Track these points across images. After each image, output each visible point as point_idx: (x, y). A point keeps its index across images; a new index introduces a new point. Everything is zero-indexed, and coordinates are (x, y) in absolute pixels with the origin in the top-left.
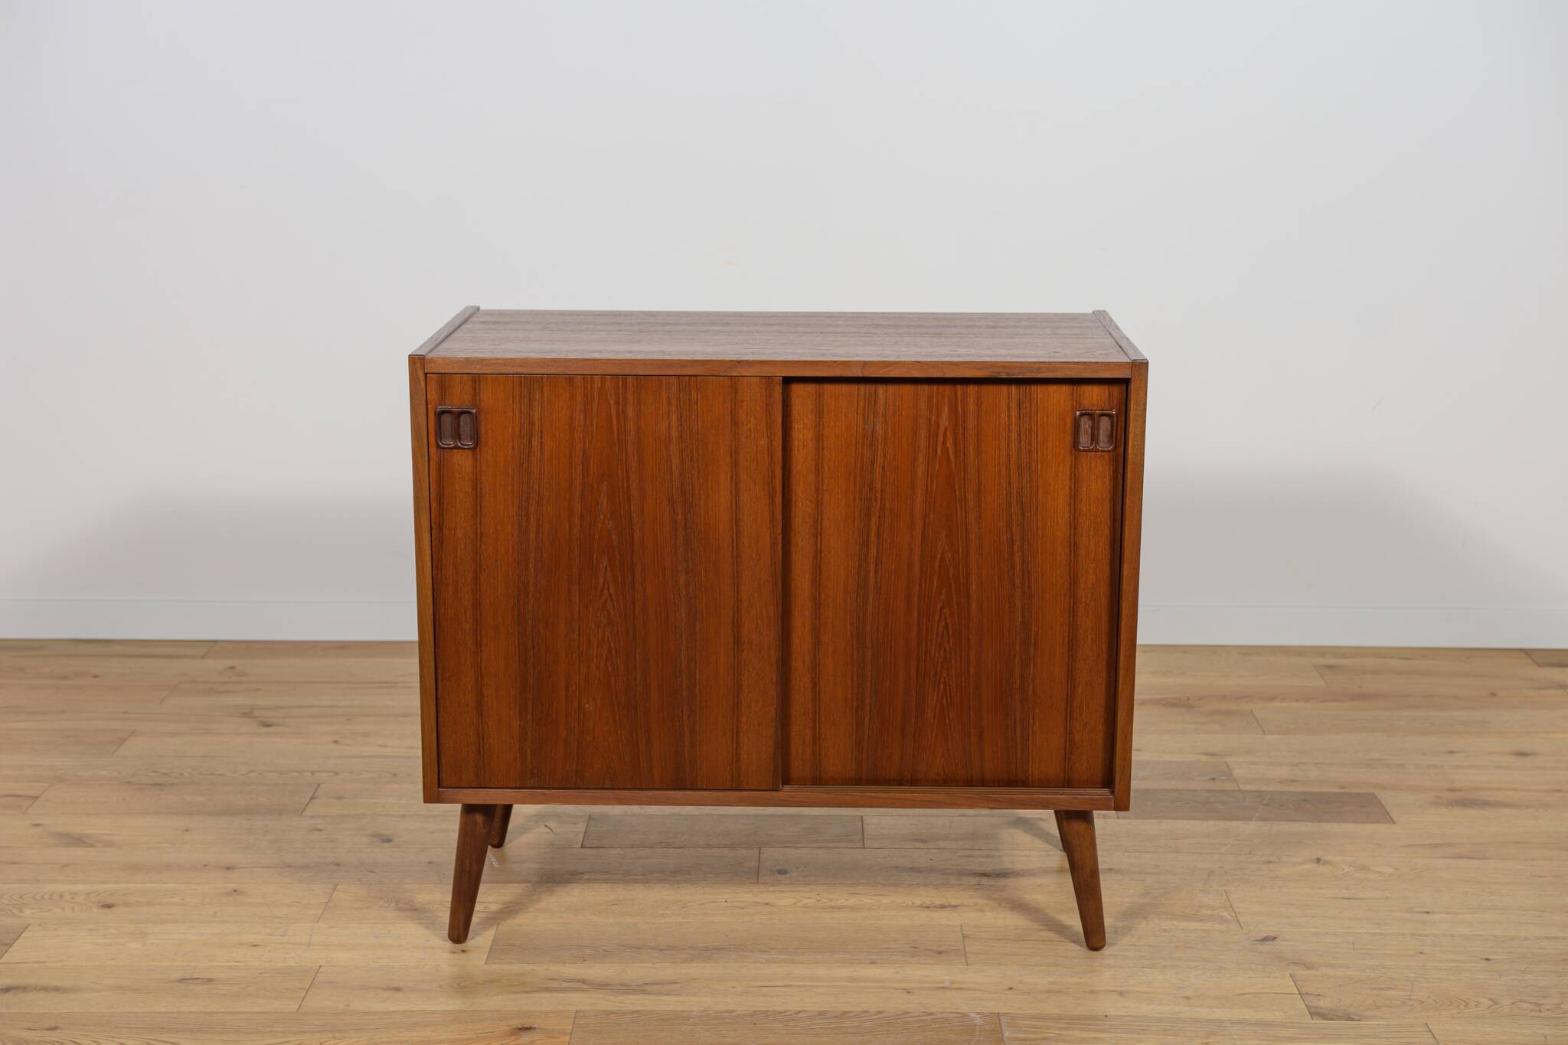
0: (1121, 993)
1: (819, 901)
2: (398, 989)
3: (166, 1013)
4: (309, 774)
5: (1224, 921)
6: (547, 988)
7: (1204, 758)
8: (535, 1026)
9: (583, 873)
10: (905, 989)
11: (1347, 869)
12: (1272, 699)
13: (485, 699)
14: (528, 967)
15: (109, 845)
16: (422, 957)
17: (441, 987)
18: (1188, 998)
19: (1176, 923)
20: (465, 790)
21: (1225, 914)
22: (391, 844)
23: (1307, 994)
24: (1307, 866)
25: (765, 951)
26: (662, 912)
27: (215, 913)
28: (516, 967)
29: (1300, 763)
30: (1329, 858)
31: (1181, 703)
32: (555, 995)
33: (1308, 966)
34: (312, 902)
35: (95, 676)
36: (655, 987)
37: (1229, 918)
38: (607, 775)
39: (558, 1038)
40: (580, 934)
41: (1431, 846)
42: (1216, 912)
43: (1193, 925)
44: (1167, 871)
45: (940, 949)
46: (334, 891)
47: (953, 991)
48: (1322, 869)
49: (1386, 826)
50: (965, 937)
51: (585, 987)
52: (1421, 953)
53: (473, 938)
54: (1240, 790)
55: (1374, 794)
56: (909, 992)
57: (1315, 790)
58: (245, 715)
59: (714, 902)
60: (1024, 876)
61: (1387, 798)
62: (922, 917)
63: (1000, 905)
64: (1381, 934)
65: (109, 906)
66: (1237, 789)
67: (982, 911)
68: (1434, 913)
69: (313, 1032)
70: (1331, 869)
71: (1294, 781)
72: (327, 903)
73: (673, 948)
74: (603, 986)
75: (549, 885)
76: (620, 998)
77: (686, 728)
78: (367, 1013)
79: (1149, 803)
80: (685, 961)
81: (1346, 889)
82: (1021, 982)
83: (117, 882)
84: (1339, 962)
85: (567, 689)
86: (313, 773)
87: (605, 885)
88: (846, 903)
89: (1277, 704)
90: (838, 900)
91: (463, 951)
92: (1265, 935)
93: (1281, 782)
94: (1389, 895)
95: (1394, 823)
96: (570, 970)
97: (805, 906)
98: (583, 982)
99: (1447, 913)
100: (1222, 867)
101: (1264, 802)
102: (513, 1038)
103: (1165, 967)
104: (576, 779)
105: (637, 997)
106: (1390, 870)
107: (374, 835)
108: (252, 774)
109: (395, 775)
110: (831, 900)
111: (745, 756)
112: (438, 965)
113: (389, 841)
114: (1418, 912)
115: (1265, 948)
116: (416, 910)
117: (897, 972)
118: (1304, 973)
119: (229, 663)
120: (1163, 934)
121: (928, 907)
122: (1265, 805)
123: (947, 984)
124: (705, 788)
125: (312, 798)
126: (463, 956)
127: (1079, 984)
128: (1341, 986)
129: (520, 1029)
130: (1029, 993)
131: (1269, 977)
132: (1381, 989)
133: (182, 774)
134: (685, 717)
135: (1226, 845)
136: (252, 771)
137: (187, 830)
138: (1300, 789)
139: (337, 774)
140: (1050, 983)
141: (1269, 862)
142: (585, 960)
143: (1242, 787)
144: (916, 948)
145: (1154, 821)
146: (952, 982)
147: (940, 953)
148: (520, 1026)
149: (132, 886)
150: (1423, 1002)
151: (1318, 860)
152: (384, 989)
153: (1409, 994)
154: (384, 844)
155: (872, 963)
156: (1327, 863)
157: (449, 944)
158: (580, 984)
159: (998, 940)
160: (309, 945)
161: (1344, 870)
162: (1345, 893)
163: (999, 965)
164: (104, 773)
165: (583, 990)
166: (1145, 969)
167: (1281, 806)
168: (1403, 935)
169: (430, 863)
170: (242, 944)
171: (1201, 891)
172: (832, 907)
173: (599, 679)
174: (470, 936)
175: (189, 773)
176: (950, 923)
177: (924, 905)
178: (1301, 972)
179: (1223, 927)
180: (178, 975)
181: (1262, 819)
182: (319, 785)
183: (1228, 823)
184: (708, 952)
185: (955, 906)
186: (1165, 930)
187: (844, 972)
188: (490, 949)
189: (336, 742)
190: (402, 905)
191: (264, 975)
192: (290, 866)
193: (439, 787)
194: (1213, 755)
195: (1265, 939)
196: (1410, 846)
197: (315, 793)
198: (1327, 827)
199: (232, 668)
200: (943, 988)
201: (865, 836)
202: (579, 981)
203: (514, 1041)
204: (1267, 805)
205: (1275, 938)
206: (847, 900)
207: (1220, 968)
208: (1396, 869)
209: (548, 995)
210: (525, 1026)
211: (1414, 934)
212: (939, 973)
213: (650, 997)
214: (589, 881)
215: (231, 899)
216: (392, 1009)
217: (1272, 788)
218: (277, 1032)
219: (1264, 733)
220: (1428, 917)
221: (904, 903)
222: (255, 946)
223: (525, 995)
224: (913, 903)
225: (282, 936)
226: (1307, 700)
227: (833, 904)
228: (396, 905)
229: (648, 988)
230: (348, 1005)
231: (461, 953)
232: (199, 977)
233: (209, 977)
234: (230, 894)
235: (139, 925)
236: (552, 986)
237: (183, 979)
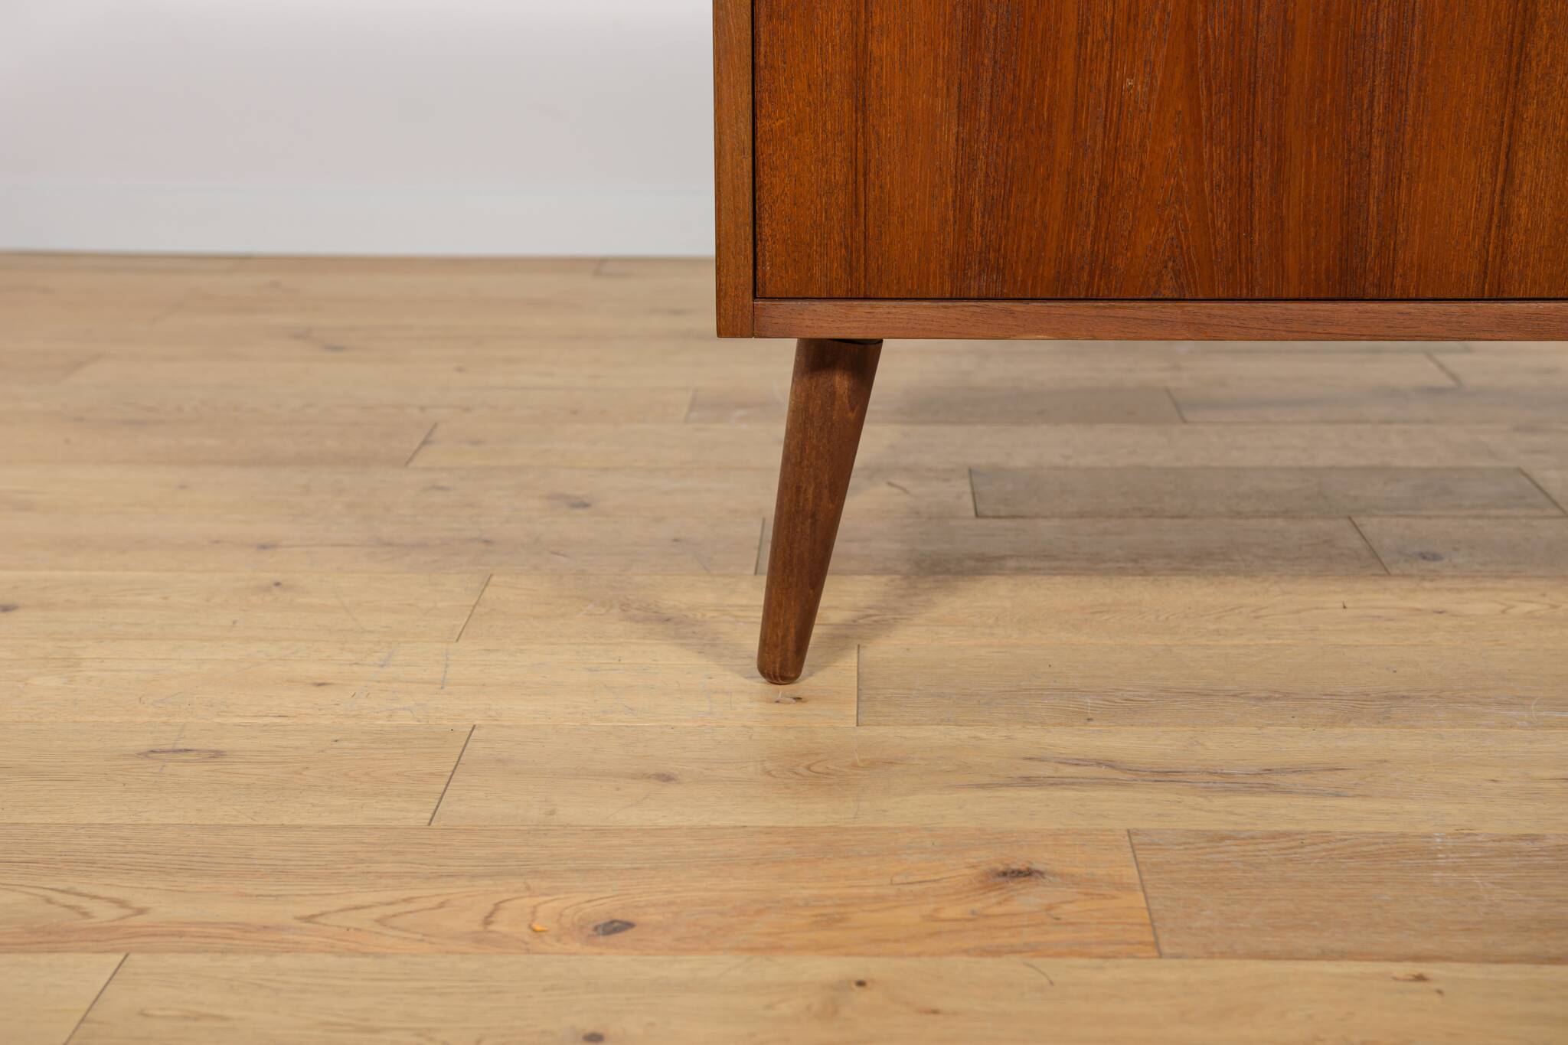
2: (667, 778)
3: (104, 826)
4: (416, 411)
6: (1028, 779)
8: (1036, 866)
9: (1003, 558)
13: (876, 69)
14: (964, 733)
16: (706, 711)
20: (819, 306)
22: (588, 510)
25: (1513, 705)
26: (1213, 628)
27: (234, 623)
28: (934, 735)
32: (1058, 793)
34: (442, 605)
36: (1298, 780)
38: (1170, 264)
39: (1114, 897)
46: (486, 585)
53: (811, 675)
59: (1317, 608)
69: (473, 876)
72: (474, 607)
74: (1164, 775)
75: (941, 577)
76: (1223, 802)
77: (1376, 141)
78: (601, 832)
83: (29, 569)
85: (1081, 38)
86: (423, 409)
87: (1059, 579)
91: (798, 699)
96: (1066, 740)
98: (1111, 764)
102: (994, 897)
104: (1092, 275)
105: (1263, 800)
107: (554, 498)
108: (310, 410)
109: (575, 412)
111: (1524, 211)
112: (747, 728)
113: (585, 505)
116: (668, 621)
124: (1413, 296)
125: (425, 442)
126: (796, 708)
129: (1004, 874)
133: (179, 409)
134: (1378, 109)
136: (310, 407)
137: (183, 488)
139: (467, 409)
142: (1091, 719)
148: (1001, 868)
149: (60, 574)
152: (634, 777)
154: (581, 511)
157: (760, 684)
158: (1105, 768)
160: (443, 685)
165: (1122, 783)
169: (676, 540)
170: (291, 682)
173: (1164, 10)
174: (805, 670)
175: (194, 407)
180: (144, 743)
182: (435, 425)
184: (1374, 705)
188: (856, 697)
189: (460, 370)
190: (636, 614)
191: (345, 744)
192: (390, 544)
193: (755, 297)
197: (429, 436)
199: (275, 284)
202: (1099, 763)
203: (1000, 903)
209: (1036, 794)
210: (1014, 867)
213: (1297, 801)
214: (1019, 571)
215: (268, 599)
216: (663, 822)
218: (381, 875)
222: (320, 685)
223: (979, 795)
225: (382, 666)
228: (624, 613)
229: (1283, 782)
230: (552, 814)
231: (789, 703)
232: (189, 747)
233: (214, 747)
234: (267, 590)
235: (65, 644)
236: (1040, 773)
237: (153, 751)
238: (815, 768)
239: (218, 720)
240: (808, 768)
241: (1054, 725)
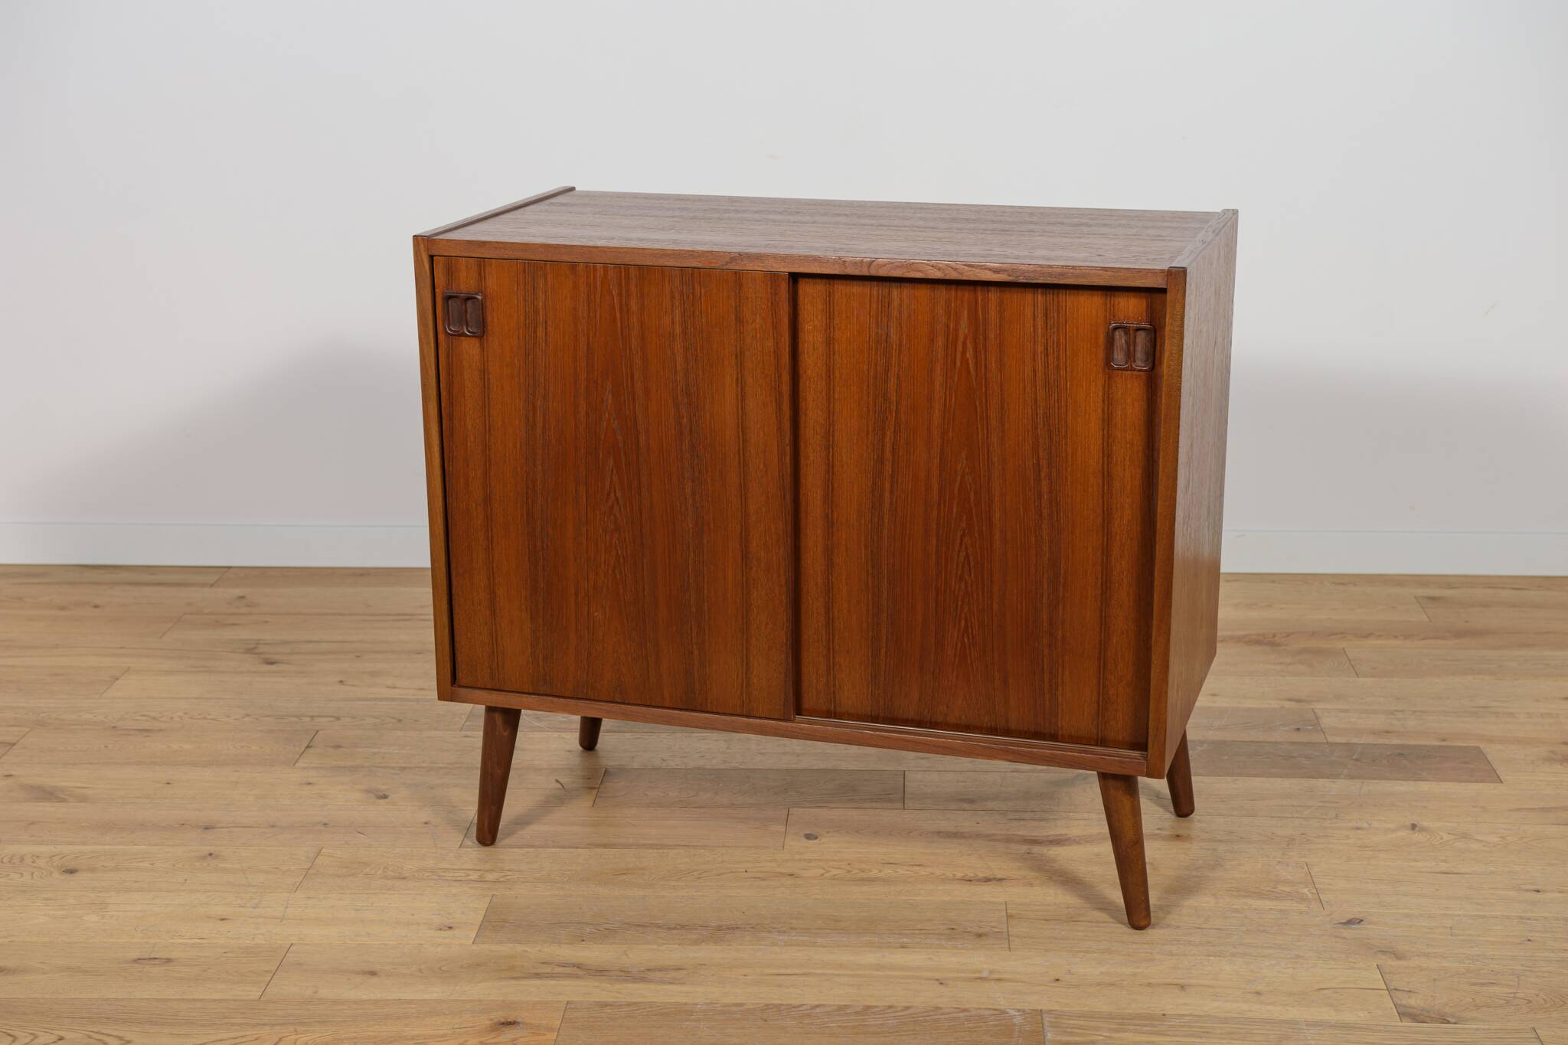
0: (1183, 987)
1: (849, 872)
2: (373, 973)
3: (116, 999)
4: (308, 719)
5: (1303, 899)
6: (537, 974)
7: (1287, 704)
8: (519, 1020)
10: (937, 980)
11: (1446, 837)
12: (1368, 636)
14: (519, 948)
15: (83, 799)
16: (405, 934)
17: (420, 971)
18: (1258, 993)
19: (1250, 901)
21: (1306, 890)
22: (386, 800)
23: (1396, 989)
24: (1401, 834)
25: (785, 932)
26: (672, 883)
27: (186, 880)
28: (506, 949)
29: (1396, 711)
30: (1425, 824)
31: (1266, 641)
32: (547, 982)
33: (1399, 956)
34: (292, 868)
35: (96, 607)
36: (659, 974)
37: (1310, 896)
39: (544, 1035)
40: (580, 908)
41: (1543, 810)
42: (1295, 888)
43: (1267, 904)
44: (1242, 838)
45: (981, 931)
46: (319, 854)
47: (992, 983)
48: (1418, 836)
49: (1492, 785)
50: (1009, 916)
51: (580, 973)
52: (1529, 940)
54: (1327, 743)
55: (1478, 747)
56: (941, 984)
57: (1412, 742)
58: (249, 651)
59: (732, 872)
60: (1080, 844)
61: (1492, 752)
62: (962, 892)
63: (1050, 878)
64: (1484, 917)
65: (72, 872)
66: (1325, 741)
67: (1031, 885)
68: (1544, 891)
69: (273, 1025)
70: (1428, 837)
71: (1388, 732)
72: (309, 869)
73: (683, 927)
74: (600, 972)
75: (554, 850)
76: (618, 986)
78: (335, 1002)
79: (1226, 757)
80: (696, 942)
81: (1445, 861)
82: (1069, 972)
83: (84, 844)
84: (1434, 951)
86: (312, 717)
88: (880, 875)
89: (1372, 642)
90: (870, 871)
91: (451, 928)
92: (1350, 917)
93: (1374, 733)
94: (1493, 869)
95: (1502, 782)
96: (568, 952)
97: (833, 878)
98: (579, 966)
99: (1560, 892)
100: (1303, 834)
101: (1354, 757)
102: (493, 1035)
103: (1234, 955)
105: (635, 986)
106: (1495, 839)
107: (368, 791)
108: (246, 719)
109: (400, 721)
110: (863, 871)
112: (420, 944)
113: (385, 797)
114: (1527, 890)
115: (1349, 933)
116: (404, 878)
117: (930, 959)
118: (1393, 964)
119: (238, 592)
120: (1234, 915)
121: (971, 881)
122: (1354, 760)
123: (985, 974)
125: (308, 747)
126: (449, 933)
127: (1135, 975)
128: (1435, 980)
129: (503, 1024)
130: (1077, 986)
131: (1353, 968)
132: (1483, 984)
133: (172, 718)
135: (1310, 807)
136: (248, 715)
137: (168, 783)
138: (1396, 741)
139: (338, 719)
140: (1102, 973)
141: (1358, 828)
142: (583, 941)
143: (1330, 739)
144: (953, 929)
145: (1229, 779)
146: (991, 972)
147: (980, 936)
148: (503, 1020)
149: (99, 848)
150: (1530, 1002)
151: (1414, 827)
152: (358, 973)
153: (1515, 991)
154: (382, 801)
155: (902, 947)
156: (1423, 829)
158: (575, 969)
159: (1047, 920)
160: (282, 919)
161: (1442, 838)
162: (1444, 867)
163: (1046, 951)
164: (91, 716)
165: (578, 977)
166: (1212, 958)
167: (1374, 761)
168: (1508, 918)
169: (426, 823)
170: (209, 917)
171: (1279, 862)
172: (862, 879)
175: (180, 717)
176: (992, 900)
177: (966, 878)
178: (1391, 963)
179: (1303, 907)
180: (135, 955)
181: (1351, 777)
182: (318, 731)
183: (1313, 781)
184: (722, 932)
185: (1000, 880)
186: (1237, 911)
187: (871, 958)
188: (481, 925)
189: (341, 682)
190: (389, 873)
191: (230, 955)
192: (273, 827)
194: (1299, 701)
195: (1350, 922)
196: (1519, 810)
197: (311, 741)
198: (1424, 786)
199: (242, 597)
200: (980, 978)
201: (907, 796)
202: (574, 965)
203: (493, 1038)
204: (1357, 760)
205: (1362, 921)
206: (880, 871)
207: (1298, 956)
208: (1503, 838)
209: (537, 982)
210: (509, 1020)
211: (1521, 918)
212: (977, 959)
213: (652, 986)
215: (205, 864)
216: (365, 997)
217: (1363, 740)
218: (233, 1024)
219: (1358, 677)
220: (1538, 896)
221: (944, 874)
222: (223, 919)
223: (513, 982)
224: (954, 875)
225: (254, 908)
226: (1407, 637)
227: (865, 875)
228: (384, 872)
229: (651, 975)
230: (316, 992)
231: (445, 930)
232: (157, 957)
233: (170, 957)
234: (204, 858)
235: (101, 894)
236: (544, 971)
237: (140, 959)
238: (443, 968)
239: (172, 941)
240: (440, 968)
241: (564, 944)
